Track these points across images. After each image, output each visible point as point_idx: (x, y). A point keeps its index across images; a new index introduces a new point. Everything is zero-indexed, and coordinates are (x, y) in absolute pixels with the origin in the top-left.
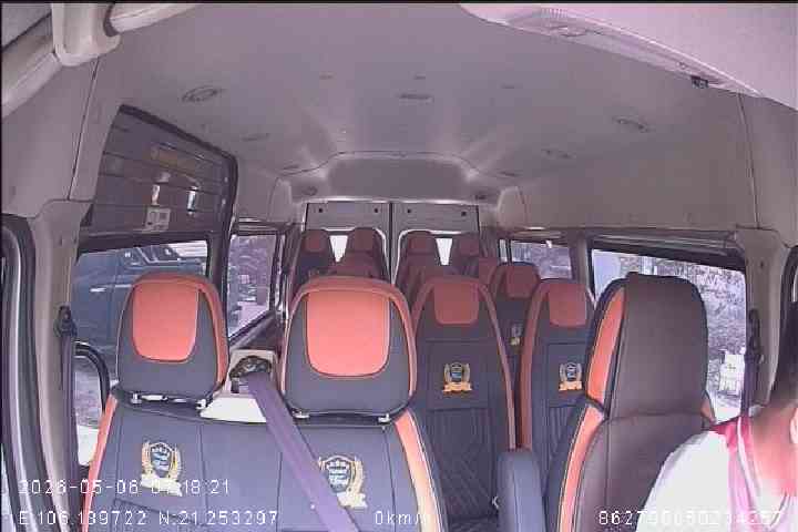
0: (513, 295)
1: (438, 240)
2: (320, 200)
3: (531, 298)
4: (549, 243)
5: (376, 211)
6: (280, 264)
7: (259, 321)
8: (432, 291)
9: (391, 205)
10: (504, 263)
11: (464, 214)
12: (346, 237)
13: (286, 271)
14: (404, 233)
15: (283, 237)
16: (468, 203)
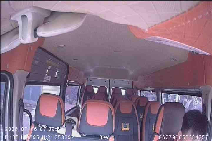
0: (141, 105)
1: (122, 90)
2: (91, 78)
3: (146, 106)
4: (151, 91)
5: (106, 81)
6: (79, 94)
7: (73, 109)
8: (119, 105)
9: (110, 80)
10: (139, 97)
11: (129, 83)
12: (98, 88)
13: (81, 96)
14: (113, 88)
15: (81, 87)
16: (130, 80)
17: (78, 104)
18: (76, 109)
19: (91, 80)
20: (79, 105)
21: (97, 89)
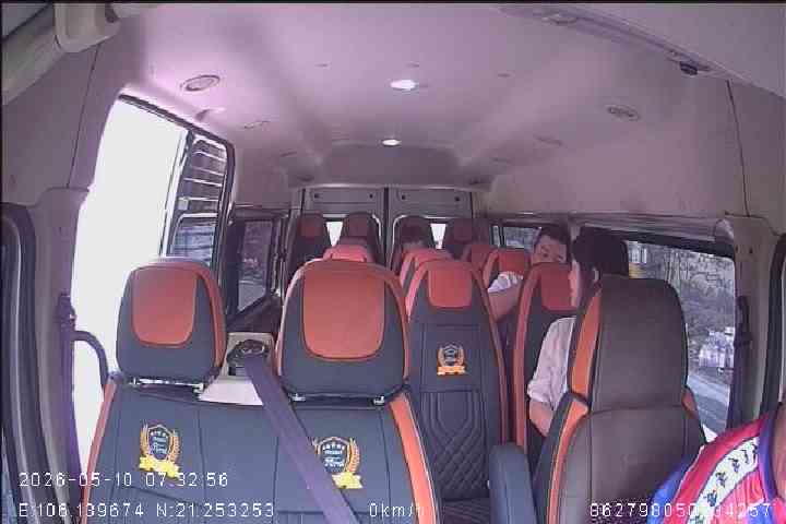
2: (317, 186)
5: (371, 196)
7: (255, 305)
8: (426, 274)
9: (386, 191)
11: (457, 199)
13: (282, 256)
14: (397, 220)
15: (279, 224)
16: (462, 189)
17: (273, 288)
18: (266, 304)
19: (316, 196)
20: (278, 291)
21: (340, 224)
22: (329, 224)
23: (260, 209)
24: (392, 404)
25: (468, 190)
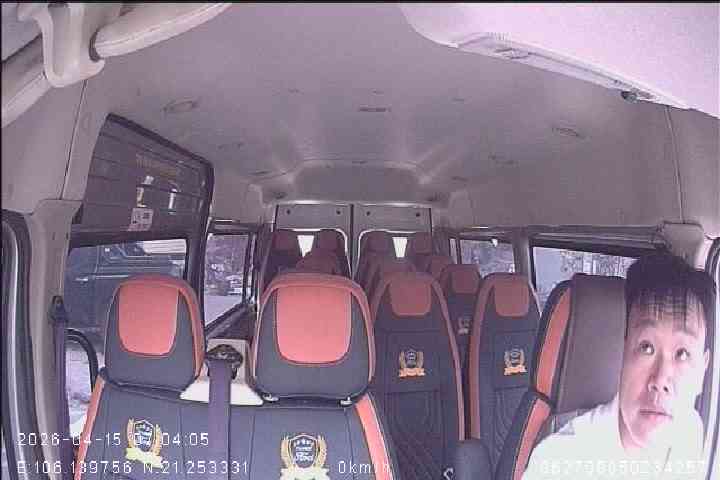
1: (395, 239)
2: (289, 203)
4: (495, 242)
5: (339, 213)
6: (251, 261)
7: (233, 312)
8: (388, 286)
9: (352, 207)
11: (418, 215)
12: (312, 237)
13: (257, 267)
14: (362, 234)
15: (254, 237)
16: (422, 206)
19: (288, 212)
22: (300, 237)
23: (238, 223)
24: (357, 405)
25: (427, 206)
